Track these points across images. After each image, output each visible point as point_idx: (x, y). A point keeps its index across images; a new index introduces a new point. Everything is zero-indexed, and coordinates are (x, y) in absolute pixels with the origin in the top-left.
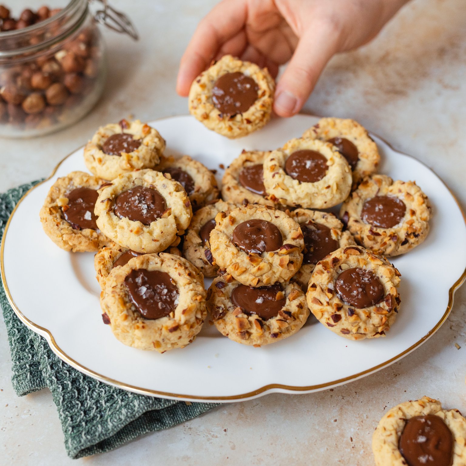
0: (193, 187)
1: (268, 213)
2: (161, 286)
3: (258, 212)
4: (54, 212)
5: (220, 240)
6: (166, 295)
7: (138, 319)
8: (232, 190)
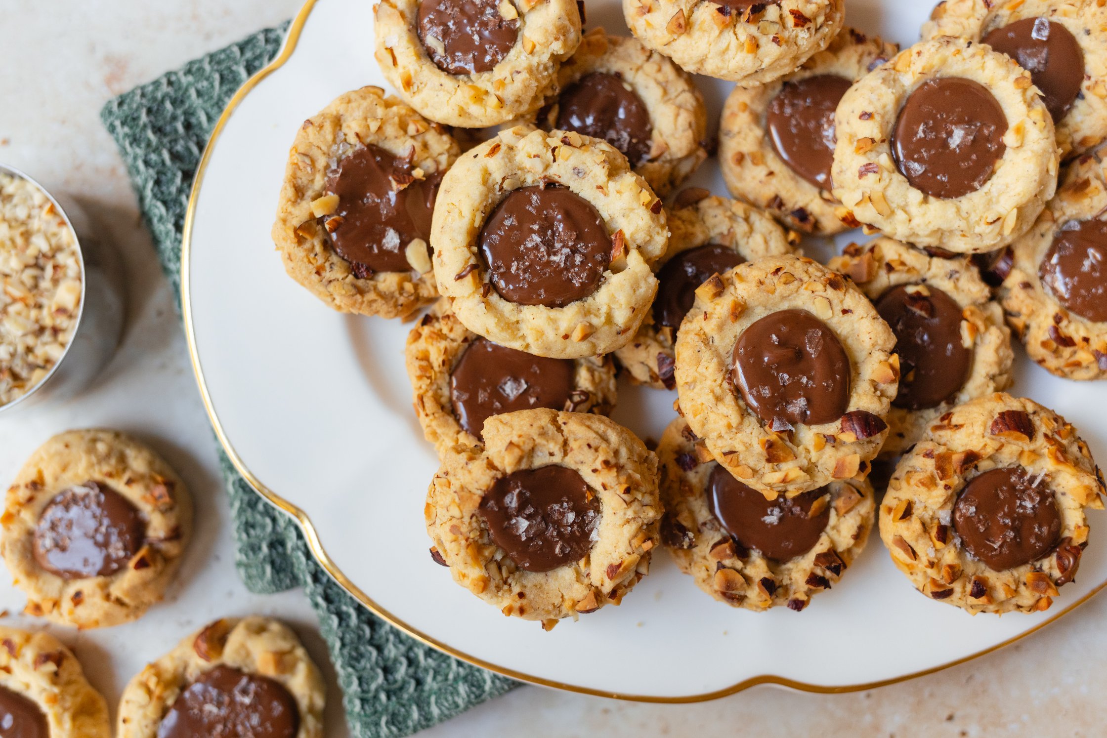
0: (649, 143)
1: (826, 301)
2: (562, 506)
3: (802, 290)
4: (307, 236)
5: (701, 369)
6: (572, 525)
7: (511, 580)
8: (748, 162)
